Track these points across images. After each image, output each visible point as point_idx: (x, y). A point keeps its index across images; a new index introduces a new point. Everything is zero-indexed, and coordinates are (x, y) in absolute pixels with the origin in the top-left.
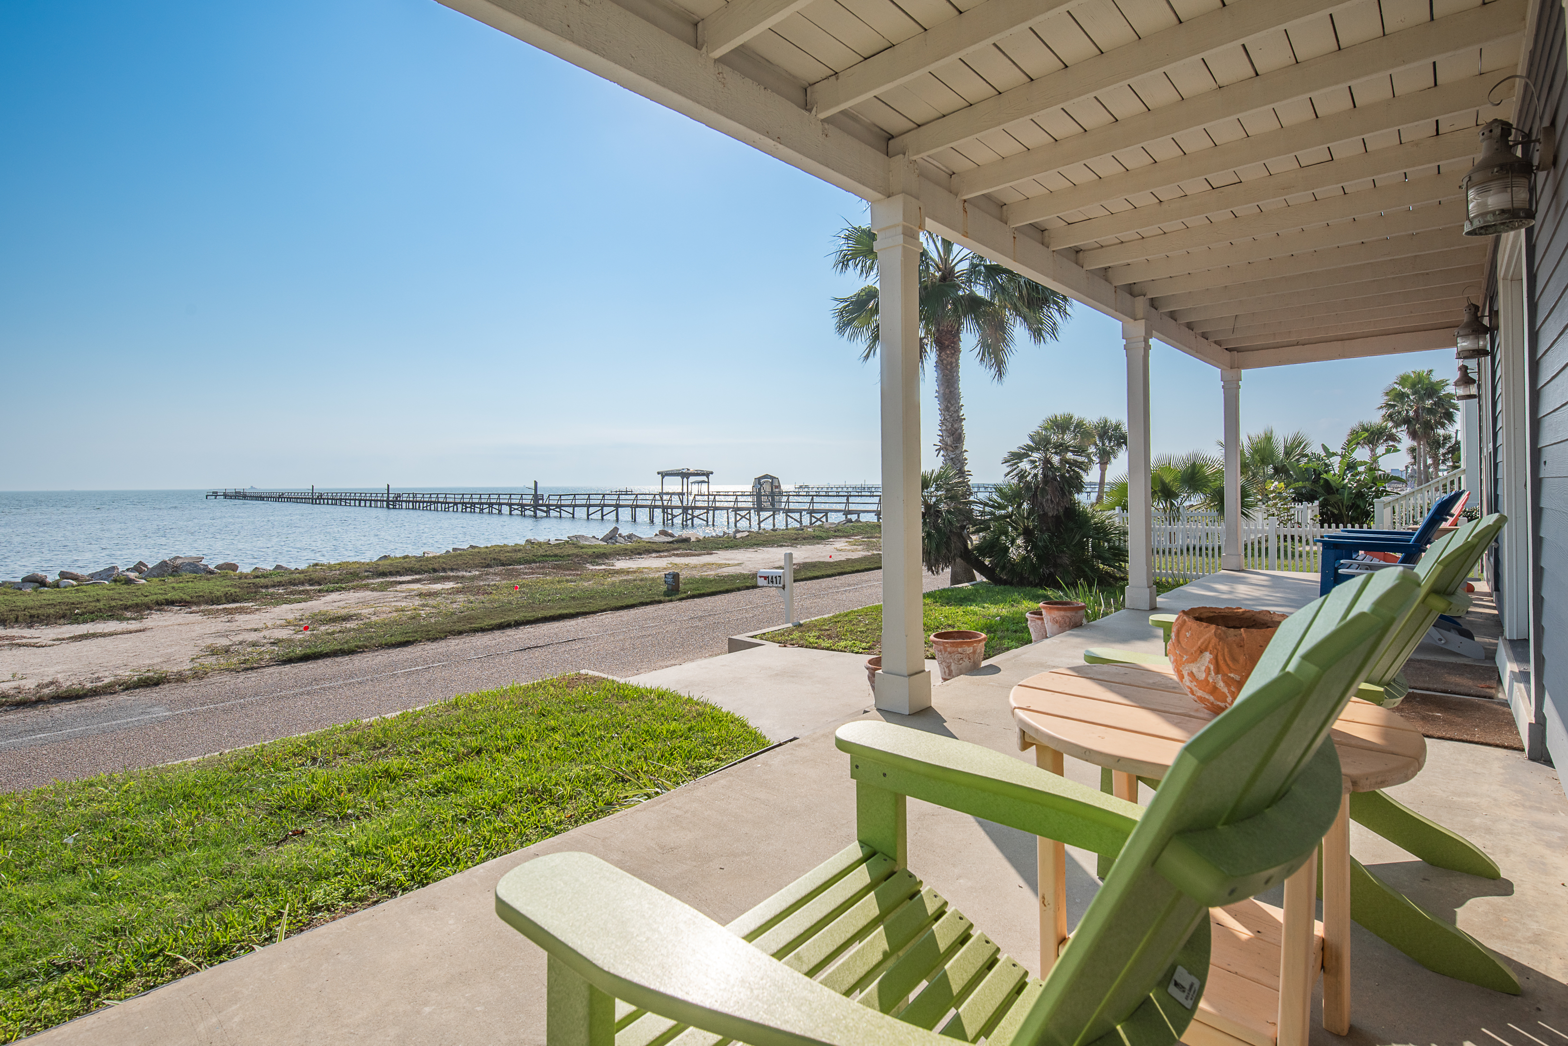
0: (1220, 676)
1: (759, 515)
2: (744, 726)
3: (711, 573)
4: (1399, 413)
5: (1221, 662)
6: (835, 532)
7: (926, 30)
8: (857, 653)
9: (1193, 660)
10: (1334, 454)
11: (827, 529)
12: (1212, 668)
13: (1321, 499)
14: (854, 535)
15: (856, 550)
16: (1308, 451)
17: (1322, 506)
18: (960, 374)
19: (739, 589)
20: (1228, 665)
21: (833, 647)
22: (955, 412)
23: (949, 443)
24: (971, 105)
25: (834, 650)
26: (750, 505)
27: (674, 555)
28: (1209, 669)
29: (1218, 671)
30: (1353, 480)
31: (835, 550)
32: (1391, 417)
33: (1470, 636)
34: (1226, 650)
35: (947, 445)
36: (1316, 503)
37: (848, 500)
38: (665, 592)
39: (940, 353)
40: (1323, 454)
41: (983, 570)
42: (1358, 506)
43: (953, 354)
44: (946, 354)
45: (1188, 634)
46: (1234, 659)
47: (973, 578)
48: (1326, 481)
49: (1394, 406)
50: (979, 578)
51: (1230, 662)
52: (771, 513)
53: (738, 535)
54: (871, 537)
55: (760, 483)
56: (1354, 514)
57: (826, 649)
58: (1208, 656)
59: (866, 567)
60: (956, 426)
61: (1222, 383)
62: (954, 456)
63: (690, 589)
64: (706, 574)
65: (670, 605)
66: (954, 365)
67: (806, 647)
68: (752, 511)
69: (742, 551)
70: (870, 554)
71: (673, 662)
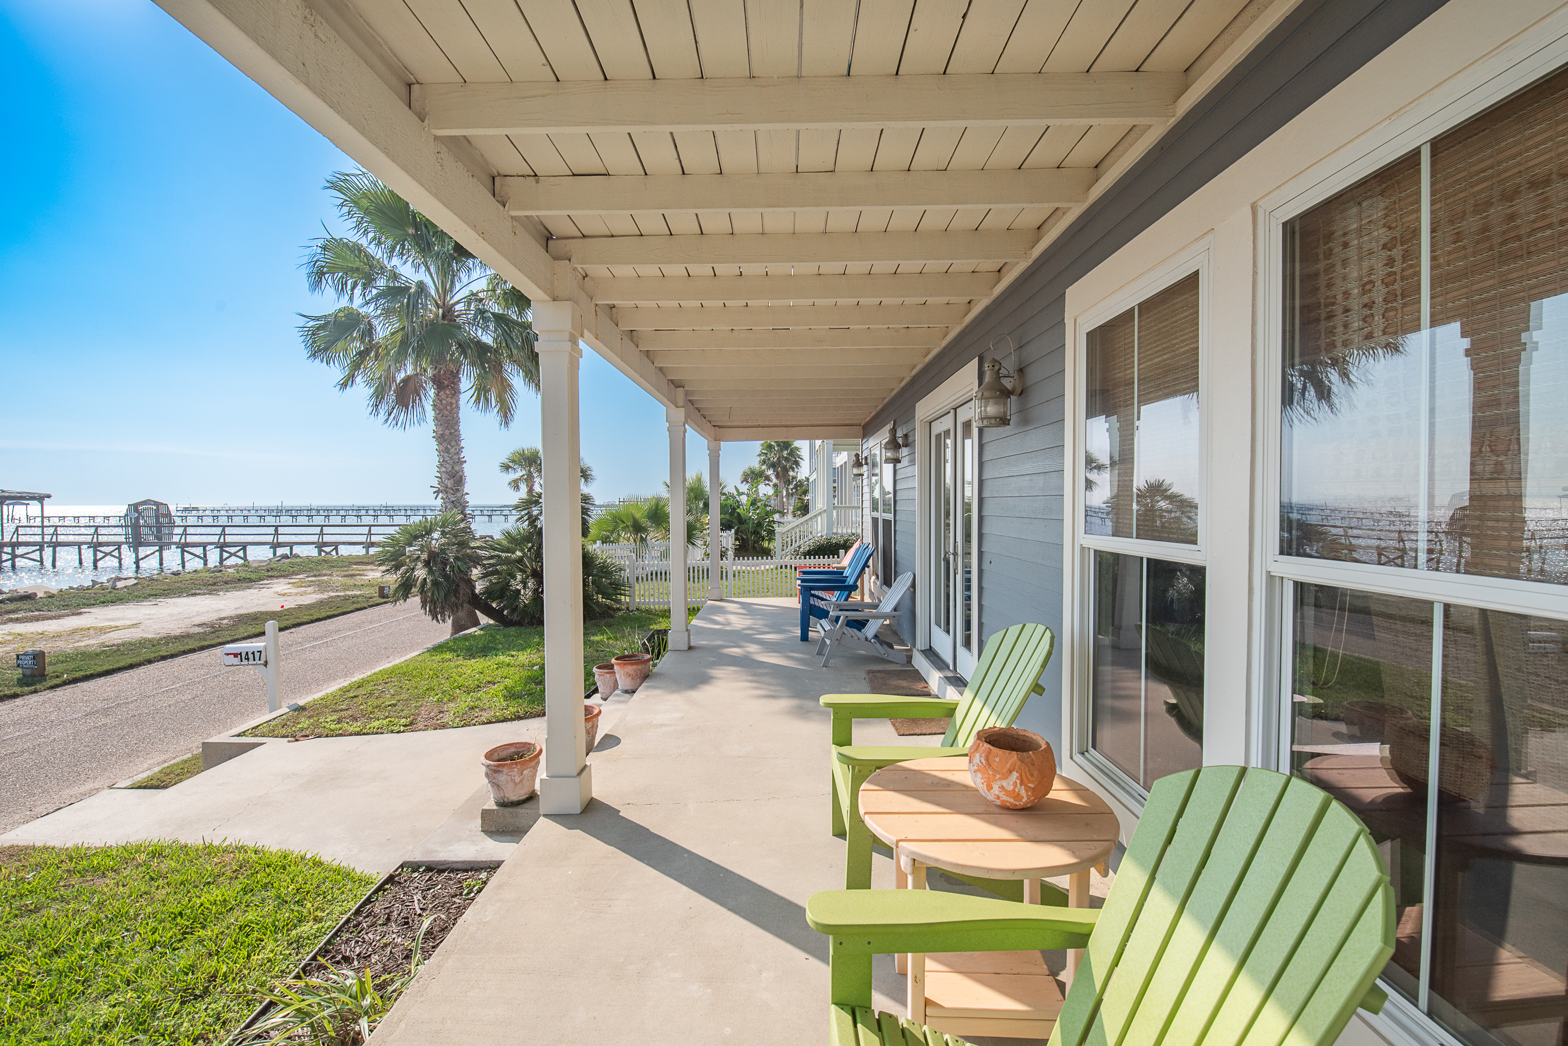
0: (1023, 787)
1: (136, 552)
2: (318, 864)
3: (92, 643)
4: (769, 459)
5: (1024, 778)
6: (268, 571)
7: (646, 174)
8: (398, 732)
9: (1005, 777)
10: (743, 493)
11: (256, 568)
12: (1018, 782)
13: (736, 528)
14: (294, 573)
15: (305, 593)
16: (725, 491)
17: (736, 533)
18: (460, 415)
19: (150, 662)
20: (1028, 779)
21: (364, 731)
22: (455, 454)
23: (449, 485)
24: (642, 235)
25: (368, 734)
26: (122, 539)
27: (11, 620)
28: (1016, 783)
29: (1022, 784)
30: (754, 513)
31: (276, 595)
32: (764, 462)
33: (891, 647)
34: (1027, 769)
35: (447, 488)
36: (733, 530)
37: (276, 530)
38: (18, 679)
39: (439, 392)
40: (735, 493)
41: (489, 612)
42: (758, 533)
43: (453, 395)
44: (446, 394)
45: (997, 759)
46: (1032, 775)
47: (476, 623)
48: (738, 513)
49: (766, 454)
50: (484, 620)
51: (1029, 777)
52: (157, 548)
53: (120, 585)
54: (319, 575)
55: (136, 510)
56: (756, 539)
57: (356, 734)
58: (1015, 775)
59: (328, 613)
60: (456, 468)
61: (708, 452)
62: (454, 499)
63: (66, 671)
64: (82, 644)
65: (34, 699)
66: (454, 406)
67: (327, 736)
68: (124, 547)
69: (131, 605)
70: (326, 597)
71: (89, 786)
